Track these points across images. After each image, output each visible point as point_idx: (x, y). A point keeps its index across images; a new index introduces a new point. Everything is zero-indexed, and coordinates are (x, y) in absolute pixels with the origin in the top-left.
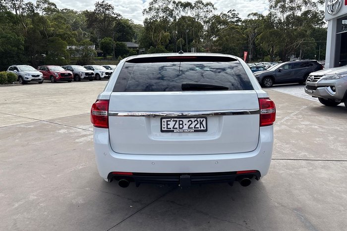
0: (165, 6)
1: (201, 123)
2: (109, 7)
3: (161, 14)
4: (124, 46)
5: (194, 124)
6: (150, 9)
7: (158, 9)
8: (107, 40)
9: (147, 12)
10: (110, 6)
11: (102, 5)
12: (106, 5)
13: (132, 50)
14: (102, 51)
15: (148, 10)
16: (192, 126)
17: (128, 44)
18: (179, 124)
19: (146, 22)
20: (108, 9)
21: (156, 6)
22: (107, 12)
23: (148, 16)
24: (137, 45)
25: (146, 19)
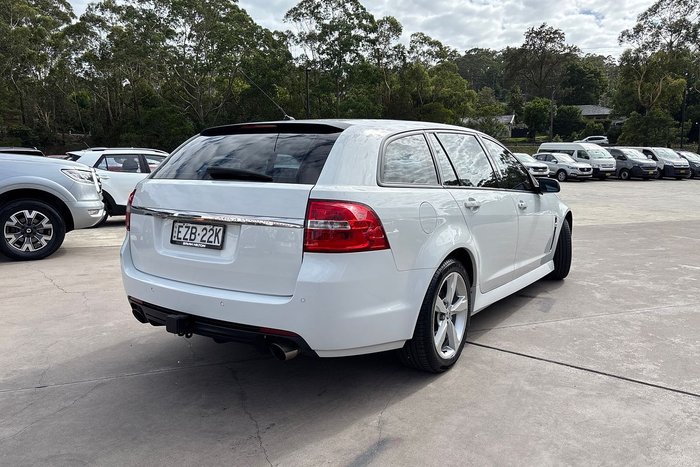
0: (678, 17)
1: (217, 235)
2: (555, 35)
3: (666, 38)
4: (575, 114)
5: (209, 234)
6: (639, 29)
7: (660, 28)
8: (540, 102)
9: (629, 36)
10: (555, 32)
11: (540, 33)
12: (549, 32)
13: (592, 121)
14: (527, 127)
15: (632, 32)
16: (205, 238)
17: (587, 110)
18: (192, 233)
19: (626, 57)
20: (551, 40)
21: (656, 19)
22: (549, 45)
23: (633, 46)
24: (607, 111)
25: (627, 53)
